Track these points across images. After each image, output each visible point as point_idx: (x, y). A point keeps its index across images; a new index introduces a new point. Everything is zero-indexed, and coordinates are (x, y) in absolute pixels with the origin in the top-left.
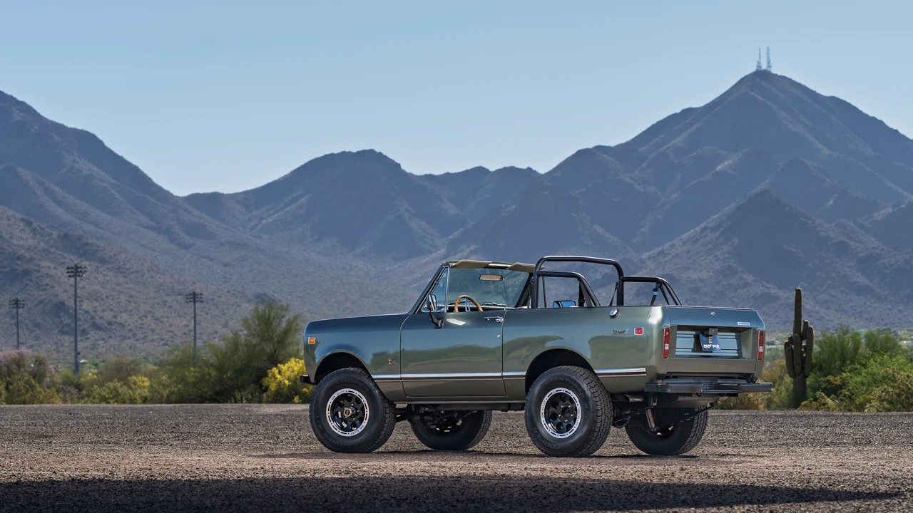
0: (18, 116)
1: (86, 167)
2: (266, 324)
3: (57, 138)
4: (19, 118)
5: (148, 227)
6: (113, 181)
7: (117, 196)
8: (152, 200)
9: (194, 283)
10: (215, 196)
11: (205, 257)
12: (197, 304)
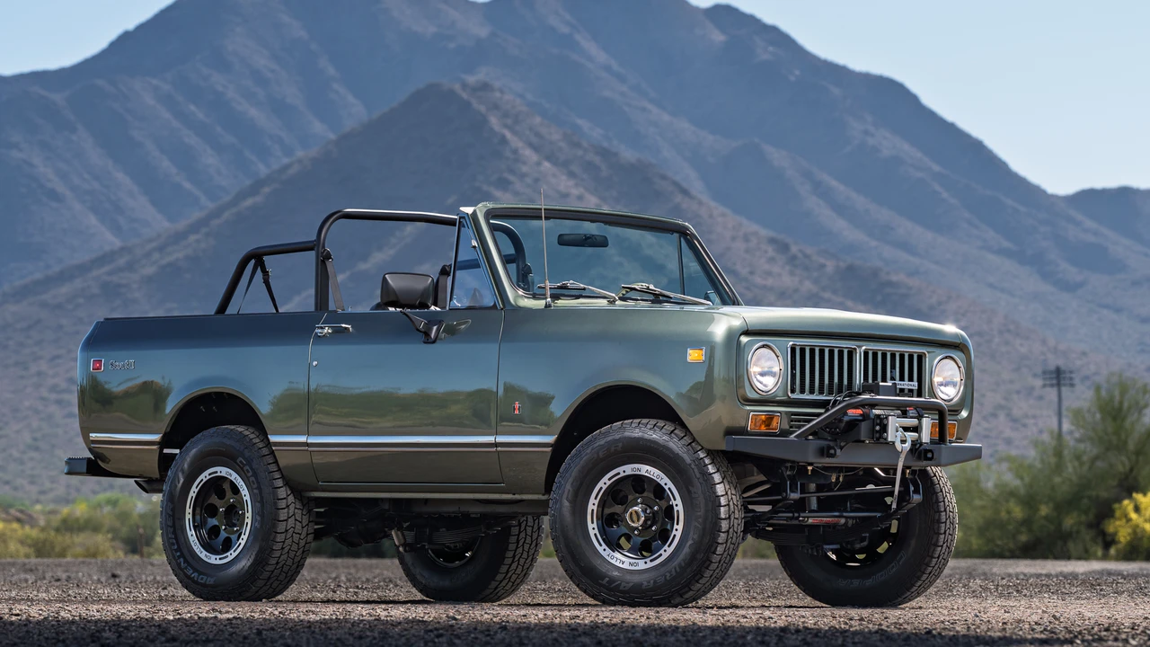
0: (764, 53)
1: (889, 143)
2: (1115, 419)
3: (836, 91)
4: (765, 57)
5: (1002, 252)
6: (936, 168)
7: (945, 195)
8: (1009, 202)
9: (1084, 354)
10: (1125, 193)
11: (1107, 307)
12: (1064, 390)
